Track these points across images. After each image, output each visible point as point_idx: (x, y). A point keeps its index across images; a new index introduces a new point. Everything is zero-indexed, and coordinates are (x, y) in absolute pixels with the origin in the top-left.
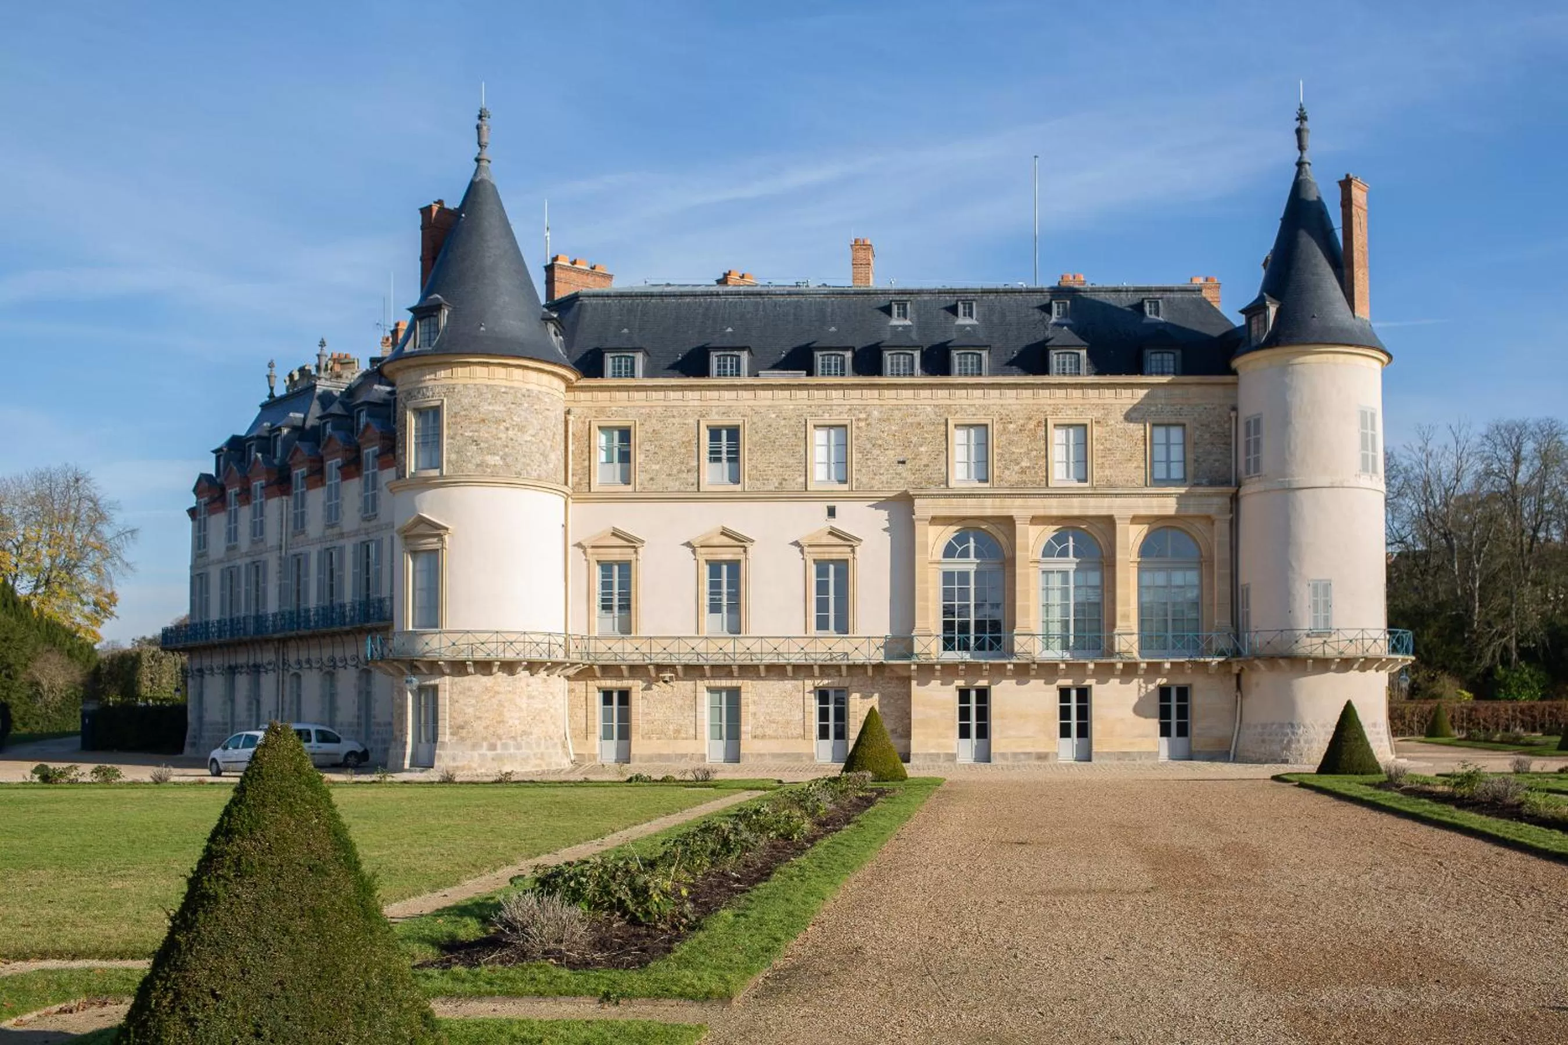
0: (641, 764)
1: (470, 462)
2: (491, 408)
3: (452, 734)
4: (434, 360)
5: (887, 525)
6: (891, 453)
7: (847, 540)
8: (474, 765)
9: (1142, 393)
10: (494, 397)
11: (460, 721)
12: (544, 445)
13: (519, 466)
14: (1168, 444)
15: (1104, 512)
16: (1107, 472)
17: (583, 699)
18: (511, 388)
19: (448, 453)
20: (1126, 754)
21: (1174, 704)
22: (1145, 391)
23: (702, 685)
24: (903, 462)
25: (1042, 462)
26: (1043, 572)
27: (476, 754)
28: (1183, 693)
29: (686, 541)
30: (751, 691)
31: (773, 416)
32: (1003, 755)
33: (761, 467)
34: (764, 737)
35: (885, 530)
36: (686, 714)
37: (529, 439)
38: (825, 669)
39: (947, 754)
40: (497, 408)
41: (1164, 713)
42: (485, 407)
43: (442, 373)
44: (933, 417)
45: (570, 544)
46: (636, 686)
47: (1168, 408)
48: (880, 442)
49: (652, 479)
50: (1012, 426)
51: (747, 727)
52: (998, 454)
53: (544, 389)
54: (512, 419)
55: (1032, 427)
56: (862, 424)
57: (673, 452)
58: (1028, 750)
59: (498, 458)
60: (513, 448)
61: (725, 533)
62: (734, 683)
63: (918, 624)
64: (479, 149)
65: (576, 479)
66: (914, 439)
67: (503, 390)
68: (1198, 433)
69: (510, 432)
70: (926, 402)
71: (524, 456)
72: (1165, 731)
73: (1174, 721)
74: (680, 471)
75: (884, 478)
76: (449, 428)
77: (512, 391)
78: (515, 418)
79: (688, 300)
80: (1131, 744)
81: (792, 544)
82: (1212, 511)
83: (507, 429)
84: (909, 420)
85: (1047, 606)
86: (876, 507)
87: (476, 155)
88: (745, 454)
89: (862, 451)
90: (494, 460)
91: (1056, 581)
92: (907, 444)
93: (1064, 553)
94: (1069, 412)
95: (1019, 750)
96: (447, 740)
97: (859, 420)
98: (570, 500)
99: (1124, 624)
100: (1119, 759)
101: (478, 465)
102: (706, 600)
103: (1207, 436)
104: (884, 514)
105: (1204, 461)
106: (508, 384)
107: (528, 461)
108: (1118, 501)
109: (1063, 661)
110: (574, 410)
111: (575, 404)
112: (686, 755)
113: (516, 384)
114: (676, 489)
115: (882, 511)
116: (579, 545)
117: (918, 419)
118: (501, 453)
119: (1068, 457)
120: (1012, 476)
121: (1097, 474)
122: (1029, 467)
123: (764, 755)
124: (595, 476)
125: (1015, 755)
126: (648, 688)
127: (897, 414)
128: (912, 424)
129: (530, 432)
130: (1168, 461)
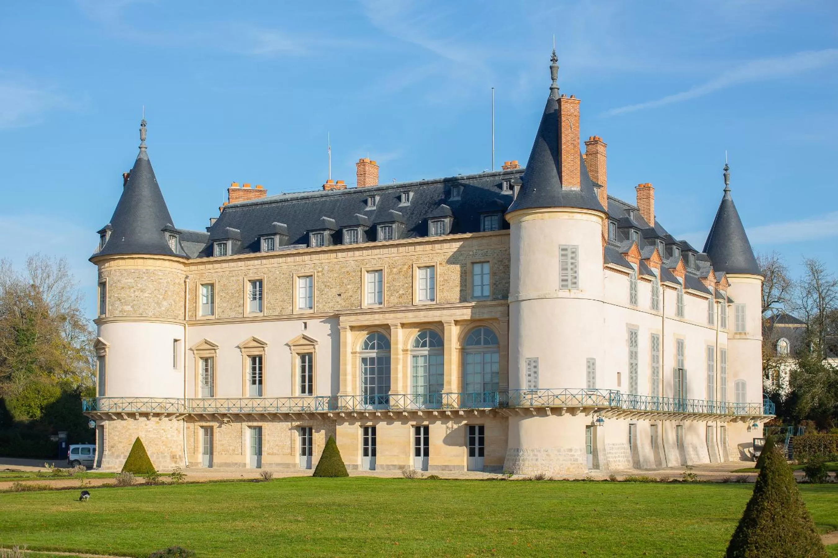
0: (217, 468)
1: (117, 310)
2: (126, 281)
3: (109, 450)
4: (102, 258)
5: (330, 332)
6: (334, 290)
7: (312, 342)
8: (116, 467)
9: (457, 245)
10: (128, 275)
11: (112, 444)
12: (159, 298)
13: (141, 311)
14: (482, 274)
15: (437, 319)
16: (445, 294)
17: (193, 432)
18: (138, 269)
19: (109, 306)
20: (447, 466)
21: (477, 436)
22: (461, 243)
23: (245, 424)
24: (340, 295)
25: (410, 291)
26: (414, 356)
27: (117, 461)
28: (482, 429)
29: (237, 345)
30: (268, 427)
31: (278, 273)
32: (382, 466)
33: (272, 302)
34: (272, 454)
35: (328, 335)
36: (237, 441)
37: (147, 295)
38: (299, 416)
39: (354, 465)
40: (129, 281)
41: (472, 442)
42: (124, 281)
43: (107, 265)
44: (355, 267)
45: (187, 349)
46: (215, 424)
47: (480, 252)
48: (328, 284)
49: (223, 311)
50: (395, 270)
51: (265, 449)
52: (387, 287)
53: (157, 268)
54: (137, 286)
55: (405, 269)
56: (320, 274)
57: (233, 296)
58: (394, 464)
59: (129, 307)
60: (138, 301)
61: (255, 340)
62: (260, 424)
63: (341, 389)
64: (140, 142)
65: (190, 313)
66: (345, 281)
67: (133, 271)
68: (496, 266)
69: (136, 293)
70: (351, 259)
71: (144, 305)
72: (472, 453)
73: (477, 447)
74: (236, 307)
75: (331, 305)
76: (109, 293)
77: (137, 271)
78: (139, 286)
79: (274, 205)
80: (450, 461)
81: (285, 345)
82: (498, 315)
83: (135, 291)
84: (343, 270)
85: (416, 377)
86: (324, 322)
87: (139, 145)
88: (265, 295)
89: (321, 291)
90: (127, 308)
91: (421, 361)
92: (342, 284)
93: (424, 345)
94: (425, 259)
95: (390, 464)
96: (106, 453)
97: (318, 272)
98: (187, 325)
99: (449, 387)
100: (443, 470)
101: (120, 311)
102: (248, 377)
103: (501, 268)
104: (328, 326)
105: (500, 283)
106: (136, 267)
107: (146, 307)
108: (445, 312)
109: (420, 410)
110: (191, 277)
111: (191, 273)
112: (236, 464)
113: (139, 267)
114: (233, 316)
115: (327, 324)
116: (191, 349)
117: (348, 269)
118: (132, 304)
119: (427, 286)
120: (394, 300)
121: (439, 296)
122: (403, 294)
123: (272, 464)
124: (199, 311)
125: (388, 466)
126: (220, 427)
127: (337, 267)
128: (344, 272)
129: (147, 292)
130: (482, 285)
